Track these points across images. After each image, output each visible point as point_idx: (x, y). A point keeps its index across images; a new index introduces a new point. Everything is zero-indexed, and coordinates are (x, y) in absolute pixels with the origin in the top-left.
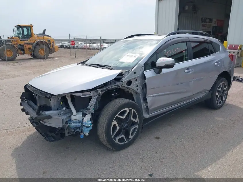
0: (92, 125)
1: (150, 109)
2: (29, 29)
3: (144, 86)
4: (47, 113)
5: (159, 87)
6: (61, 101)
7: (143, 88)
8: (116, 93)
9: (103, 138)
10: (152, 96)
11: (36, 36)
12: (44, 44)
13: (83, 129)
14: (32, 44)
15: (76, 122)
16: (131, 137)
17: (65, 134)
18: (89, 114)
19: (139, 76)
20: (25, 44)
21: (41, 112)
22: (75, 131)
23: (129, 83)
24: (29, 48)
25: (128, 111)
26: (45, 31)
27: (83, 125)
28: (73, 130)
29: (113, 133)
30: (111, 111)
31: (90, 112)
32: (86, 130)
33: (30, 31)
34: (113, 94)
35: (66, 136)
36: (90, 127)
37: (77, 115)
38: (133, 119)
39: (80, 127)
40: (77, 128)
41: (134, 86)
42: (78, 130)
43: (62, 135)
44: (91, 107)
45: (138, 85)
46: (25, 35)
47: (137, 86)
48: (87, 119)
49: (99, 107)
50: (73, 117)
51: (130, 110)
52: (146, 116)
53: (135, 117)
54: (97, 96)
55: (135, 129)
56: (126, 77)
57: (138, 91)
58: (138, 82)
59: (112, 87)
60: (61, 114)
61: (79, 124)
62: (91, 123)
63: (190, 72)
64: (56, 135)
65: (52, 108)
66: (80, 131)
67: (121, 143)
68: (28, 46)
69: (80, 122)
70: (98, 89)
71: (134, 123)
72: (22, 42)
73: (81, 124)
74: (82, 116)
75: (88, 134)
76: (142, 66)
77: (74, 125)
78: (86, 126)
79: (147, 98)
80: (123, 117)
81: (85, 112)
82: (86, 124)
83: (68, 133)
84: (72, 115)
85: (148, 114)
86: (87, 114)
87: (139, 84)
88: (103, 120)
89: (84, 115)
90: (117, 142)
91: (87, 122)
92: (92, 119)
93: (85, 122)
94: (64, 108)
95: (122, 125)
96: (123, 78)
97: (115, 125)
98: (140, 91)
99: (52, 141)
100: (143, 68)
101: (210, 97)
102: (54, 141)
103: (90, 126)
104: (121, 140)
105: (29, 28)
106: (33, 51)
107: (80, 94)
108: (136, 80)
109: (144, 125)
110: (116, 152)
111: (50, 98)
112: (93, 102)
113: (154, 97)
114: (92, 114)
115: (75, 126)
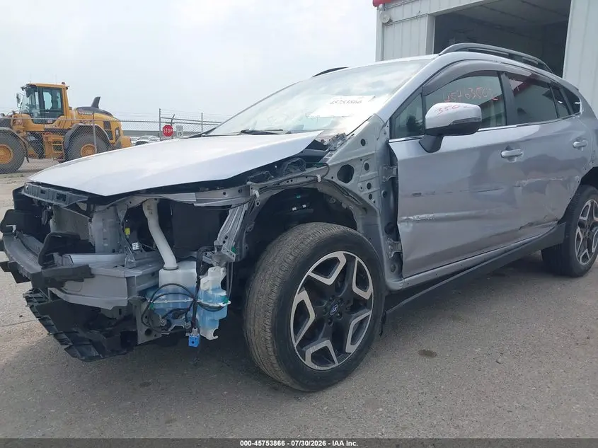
0: (229, 302)
1: (407, 259)
2: (58, 95)
3: (391, 187)
4: (78, 259)
5: (433, 193)
6: (125, 225)
7: (385, 194)
8: (304, 206)
9: (264, 349)
10: (415, 221)
11: (75, 113)
12: (94, 131)
13: (197, 316)
14: (63, 132)
15: (175, 293)
16: (351, 348)
17: (135, 334)
18: (219, 264)
19: (374, 152)
20: (47, 131)
21: (56, 255)
22: (169, 324)
23: (347, 172)
24: (55, 142)
25: (343, 261)
26: (97, 100)
27: (200, 304)
28: (164, 322)
29: (296, 332)
30: (291, 257)
31: (223, 257)
32: (208, 318)
33: (59, 100)
34: (294, 209)
35: (140, 342)
36: (221, 308)
37: (177, 268)
38: (356, 289)
39: (189, 310)
40: (177, 313)
41: (360, 185)
42: (180, 322)
43: (127, 341)
44: (224, 242)
45: (373, 183)
46: (48, 111)
47: (369, 186)
48: (213, 282)
49: (248, 253)
50: (165, 277)
51: (350, 260)
52: (395, 284)
53: (362, 283)
54: (246, 207)
55: (361, 322)
56: (335, 154)
57: (371, 202)
58: (371, 173)
59: (295, 181)
60: (123, 266)
61: (185, 301)
62: (226, 296)
63: (516, 160)
64: (107, 336)
65: (94, 247)
66: (187, 325)
67: (319, 368)
68: (52, 137)
69: (187, 292)
70: (249, 183)
71: (359, 304)
72: (40, 128)
73: (190, 300)
74: (194, 271)
75: (214, 335)
76: (382, 124)
77: (166, 302)
78: (208, 306)
79: (398, 225)
80: (329, 281)
81: (205, 259)
82: (207, 297)
83: (148, 332)
84: (162, 267)
85: (400, 275)
86: (212, 266)
87: (373, 180)
88: (265, 287)
89: (203, 269)
90: (308, 362)
91: (210, 292)
92: (229, 284)
93: (206, 292)
94: (136, 246)
95: (325, 308)
96: (325, 157)
97: (302, 305)
98: (376, 203)
99: (91, 359)
100: (387, 129)
101: (561, 240)
102: (98, 357)
103: (221, 304)
104: (321, 357)
105: (58, 92)
106: (66, 150)
107: (189, 198)
108: (367, 167)
109: (387, 312)
110: (304, 398)
111: (89, 213)
112: (232, 225)
113: (417, 224)
114: (228, 266)
115: (171, 307)
